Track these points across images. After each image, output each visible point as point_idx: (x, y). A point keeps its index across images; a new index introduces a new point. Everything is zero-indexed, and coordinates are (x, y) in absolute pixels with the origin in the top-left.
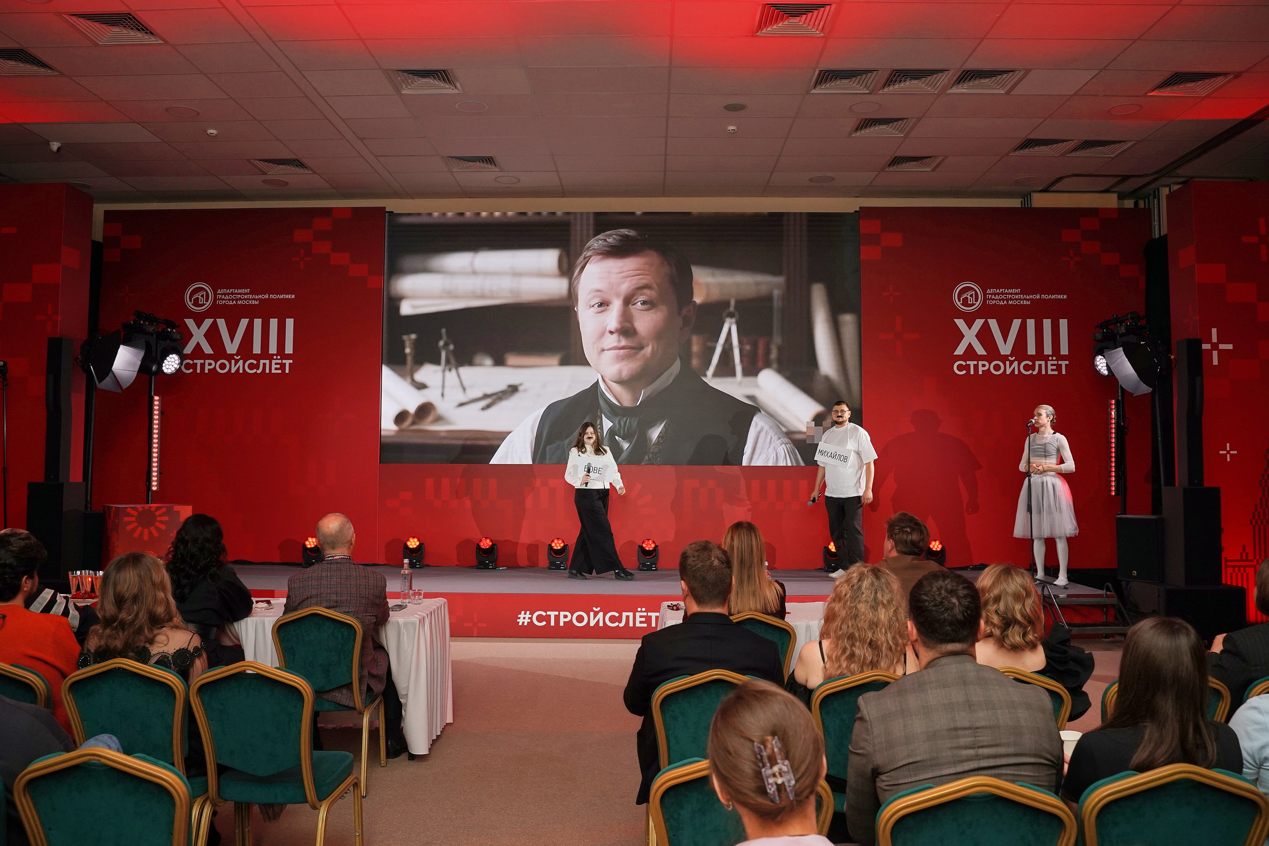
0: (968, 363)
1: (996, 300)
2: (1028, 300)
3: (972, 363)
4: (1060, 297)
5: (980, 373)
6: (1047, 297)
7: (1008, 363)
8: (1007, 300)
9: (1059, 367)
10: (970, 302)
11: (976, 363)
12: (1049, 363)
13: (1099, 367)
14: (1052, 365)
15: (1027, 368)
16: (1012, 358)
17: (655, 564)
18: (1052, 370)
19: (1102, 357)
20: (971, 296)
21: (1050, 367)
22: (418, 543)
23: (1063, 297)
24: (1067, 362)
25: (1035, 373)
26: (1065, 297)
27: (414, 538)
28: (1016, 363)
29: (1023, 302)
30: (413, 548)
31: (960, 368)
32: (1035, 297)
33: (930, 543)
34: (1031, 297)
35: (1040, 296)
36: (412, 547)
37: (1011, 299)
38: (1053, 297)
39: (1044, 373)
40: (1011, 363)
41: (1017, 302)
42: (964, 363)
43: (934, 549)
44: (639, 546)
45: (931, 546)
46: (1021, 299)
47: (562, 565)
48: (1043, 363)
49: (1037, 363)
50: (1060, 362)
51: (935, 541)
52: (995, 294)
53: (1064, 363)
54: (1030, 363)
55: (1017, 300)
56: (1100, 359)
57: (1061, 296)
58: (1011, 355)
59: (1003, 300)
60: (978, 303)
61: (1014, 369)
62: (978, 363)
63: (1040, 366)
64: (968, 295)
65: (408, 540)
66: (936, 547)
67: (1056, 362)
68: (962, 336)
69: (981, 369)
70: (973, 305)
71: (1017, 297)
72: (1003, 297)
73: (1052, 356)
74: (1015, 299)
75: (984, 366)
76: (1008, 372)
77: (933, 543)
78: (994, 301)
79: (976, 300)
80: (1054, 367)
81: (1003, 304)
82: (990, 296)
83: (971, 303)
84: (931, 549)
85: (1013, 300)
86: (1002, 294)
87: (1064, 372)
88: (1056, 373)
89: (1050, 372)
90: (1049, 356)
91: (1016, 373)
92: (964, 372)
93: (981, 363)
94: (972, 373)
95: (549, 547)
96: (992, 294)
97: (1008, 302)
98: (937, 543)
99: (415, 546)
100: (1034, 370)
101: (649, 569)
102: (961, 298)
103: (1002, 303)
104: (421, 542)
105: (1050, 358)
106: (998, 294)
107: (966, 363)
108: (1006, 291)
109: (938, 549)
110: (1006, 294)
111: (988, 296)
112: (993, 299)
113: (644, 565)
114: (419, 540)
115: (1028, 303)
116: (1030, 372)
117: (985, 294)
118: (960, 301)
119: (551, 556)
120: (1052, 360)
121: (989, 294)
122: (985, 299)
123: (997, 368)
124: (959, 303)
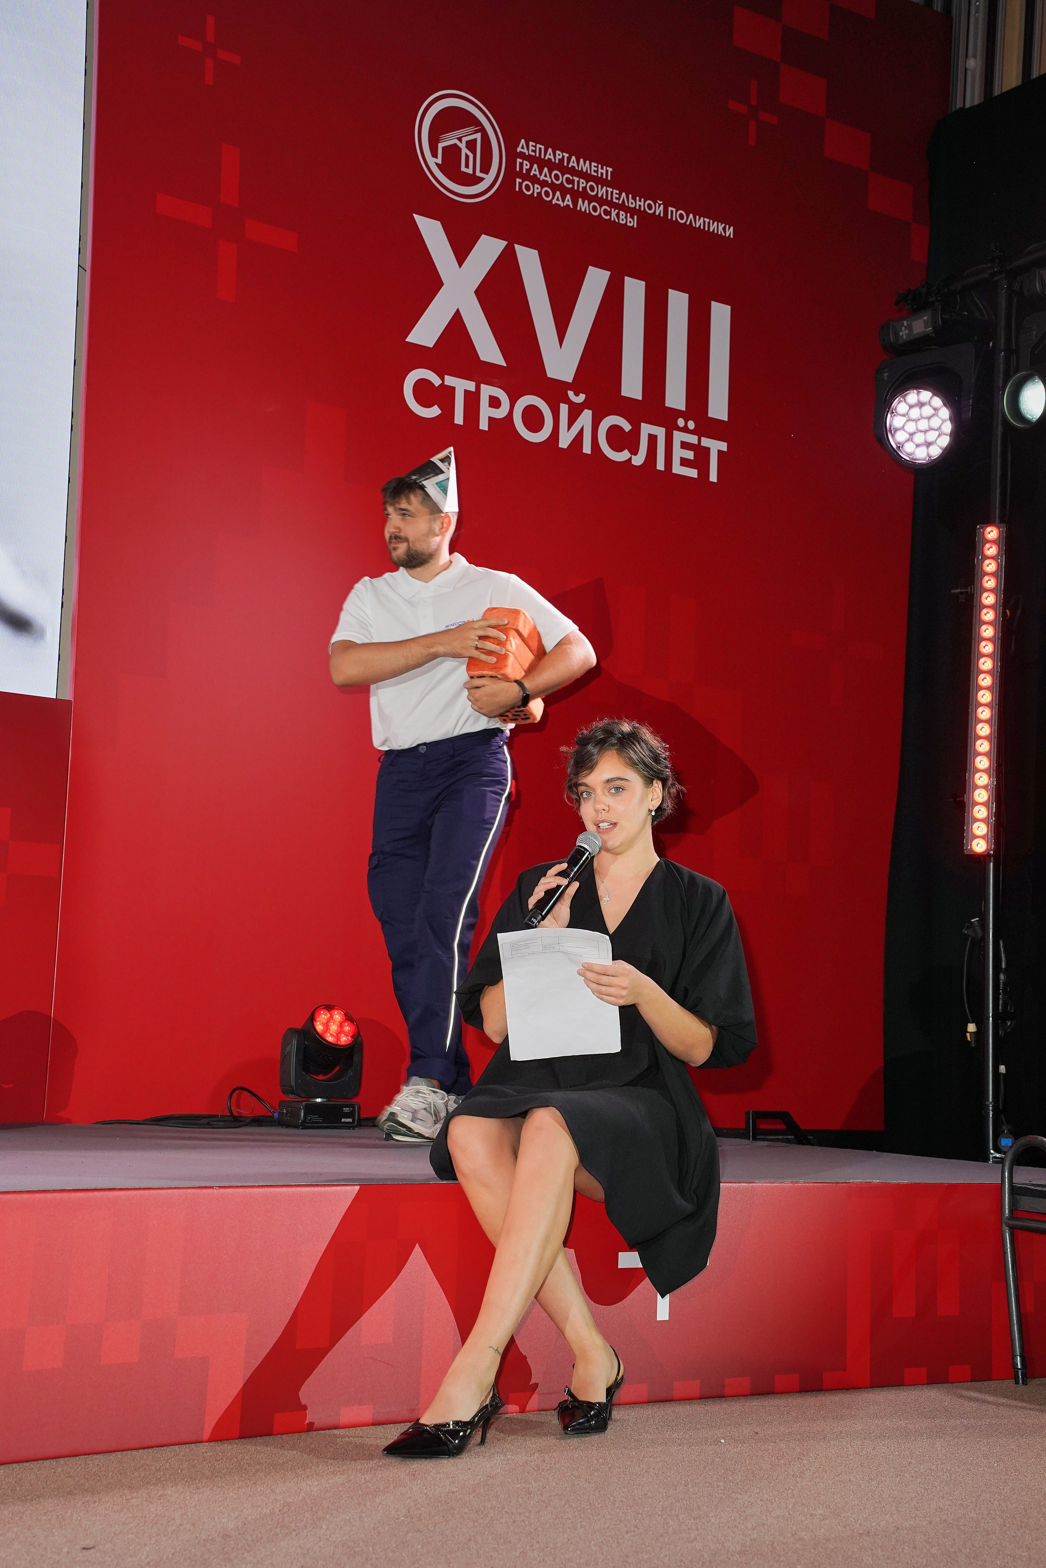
0: (450, 380)
1: (543, 184)
2: (632, 212)
3: (461, 386)
4: (717, 227)
5: (484, 425)
6: (681, 217)
7: (564, 409)
8: (576, 195)
9: (701, 457)
10: (467, 166)
11: (471, 386)
12: (679, 437)
13: (901, 437)
14: (685, 445)
15: (617, 438)
16: (577, 395)
18: (684, 462)
19: (926, 395)
20: (471, 145)
21: (678, 453)
23: (724, 229)
24: (723, 446)
25: (638, 460)
26: (730, 232)
28: (586, 418)
29: (618, 215)
31: (423, 391)
32: (650, 207)
33: (312, 1019)
34: (641, 204)
35: (666, 211)
37: (584, 195)
38: (699, 223)
39: (660, 466)
40: (575, 412)
41: (600, 211)
42: (436, 381)
43: (330, 1039)
45: (319, 1027)
46: (612, 205)
48: (660, 432)
49: (646, 429)
50: (706, 442)
51: (330, 1008)
52: (543, 164)
53: (716, 446)
54: (627, 427)
55: (602, 201)
56: (911, 407)
57: (721, 228)
58: (577, 385)
59: (564, 192)
60: (489, 179)
61: (581, 433)
62: (478, 388)
63: (653, 439)
64: (460, 139)
66: (334, 1028)
67: (693, 439)
68: (435, 284)
69: (486, 412)
70: (473, 180)
71: (602, 191)
72: (562, 179)
73: (686, 416)
74: (595, 198)
75: (495, 402)
76: (565, 440)
77: (323, 1016)
78: (537, 189)
79: (486, 169)
80: (690, 455)
81: (560, 203)
82: (526, 165)
83: (470, 171)
84: (318, 1040)
85: (591, 199)
86: (561, 167)
87: (713, 477)
88: (693, 473)
89: (678, 469)
90: (677, 413)
91: (587, 449)
92: (434, 412)
93: (487, 391)
94: (459, 419)
96: (532, 160)
97: (575, 203)
98: (338, 1016)
100: (635, 451)
102: (441, 146)
103: (556, 199)
105: (681, 422)
106: (551, 166)
107: (443, 379)
108: (573, 163)
109: (344, 1040)
110: (573, 171)
111: (521, 164)
112: (535, 180)
115: (632, 223)
116: (623, 456)
117: (512, 155)
118: (435, 155)
120: (685, 430)
121: (522, 156)
122: (511, 173)
123: (533, 418)
124: (431, 161)
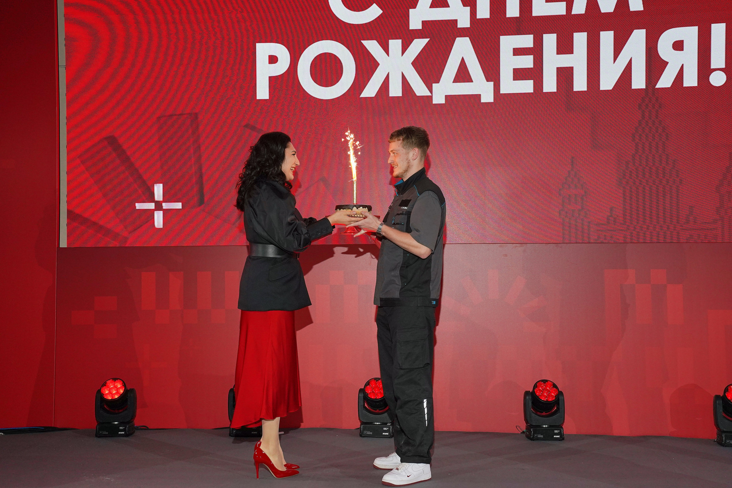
17: (560, 427)
22: (121, 391)
27: (115, 380)
30: (113, 401)
36: (110, 398)
44: (527, 393)
47: (385, 429)
65: (105, 385)
95: (362, 395)
99: (116, 397)
101: (548, 436)
104: (128, 388)
113: (537, 428)
114: (124, 385)
119: (365, 412)
